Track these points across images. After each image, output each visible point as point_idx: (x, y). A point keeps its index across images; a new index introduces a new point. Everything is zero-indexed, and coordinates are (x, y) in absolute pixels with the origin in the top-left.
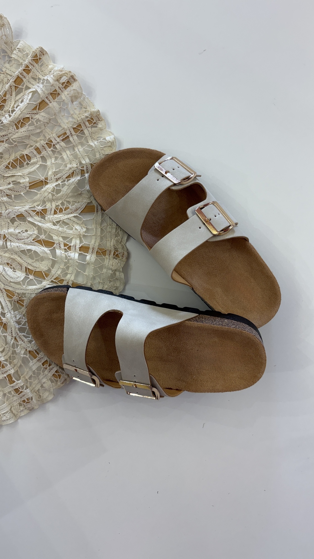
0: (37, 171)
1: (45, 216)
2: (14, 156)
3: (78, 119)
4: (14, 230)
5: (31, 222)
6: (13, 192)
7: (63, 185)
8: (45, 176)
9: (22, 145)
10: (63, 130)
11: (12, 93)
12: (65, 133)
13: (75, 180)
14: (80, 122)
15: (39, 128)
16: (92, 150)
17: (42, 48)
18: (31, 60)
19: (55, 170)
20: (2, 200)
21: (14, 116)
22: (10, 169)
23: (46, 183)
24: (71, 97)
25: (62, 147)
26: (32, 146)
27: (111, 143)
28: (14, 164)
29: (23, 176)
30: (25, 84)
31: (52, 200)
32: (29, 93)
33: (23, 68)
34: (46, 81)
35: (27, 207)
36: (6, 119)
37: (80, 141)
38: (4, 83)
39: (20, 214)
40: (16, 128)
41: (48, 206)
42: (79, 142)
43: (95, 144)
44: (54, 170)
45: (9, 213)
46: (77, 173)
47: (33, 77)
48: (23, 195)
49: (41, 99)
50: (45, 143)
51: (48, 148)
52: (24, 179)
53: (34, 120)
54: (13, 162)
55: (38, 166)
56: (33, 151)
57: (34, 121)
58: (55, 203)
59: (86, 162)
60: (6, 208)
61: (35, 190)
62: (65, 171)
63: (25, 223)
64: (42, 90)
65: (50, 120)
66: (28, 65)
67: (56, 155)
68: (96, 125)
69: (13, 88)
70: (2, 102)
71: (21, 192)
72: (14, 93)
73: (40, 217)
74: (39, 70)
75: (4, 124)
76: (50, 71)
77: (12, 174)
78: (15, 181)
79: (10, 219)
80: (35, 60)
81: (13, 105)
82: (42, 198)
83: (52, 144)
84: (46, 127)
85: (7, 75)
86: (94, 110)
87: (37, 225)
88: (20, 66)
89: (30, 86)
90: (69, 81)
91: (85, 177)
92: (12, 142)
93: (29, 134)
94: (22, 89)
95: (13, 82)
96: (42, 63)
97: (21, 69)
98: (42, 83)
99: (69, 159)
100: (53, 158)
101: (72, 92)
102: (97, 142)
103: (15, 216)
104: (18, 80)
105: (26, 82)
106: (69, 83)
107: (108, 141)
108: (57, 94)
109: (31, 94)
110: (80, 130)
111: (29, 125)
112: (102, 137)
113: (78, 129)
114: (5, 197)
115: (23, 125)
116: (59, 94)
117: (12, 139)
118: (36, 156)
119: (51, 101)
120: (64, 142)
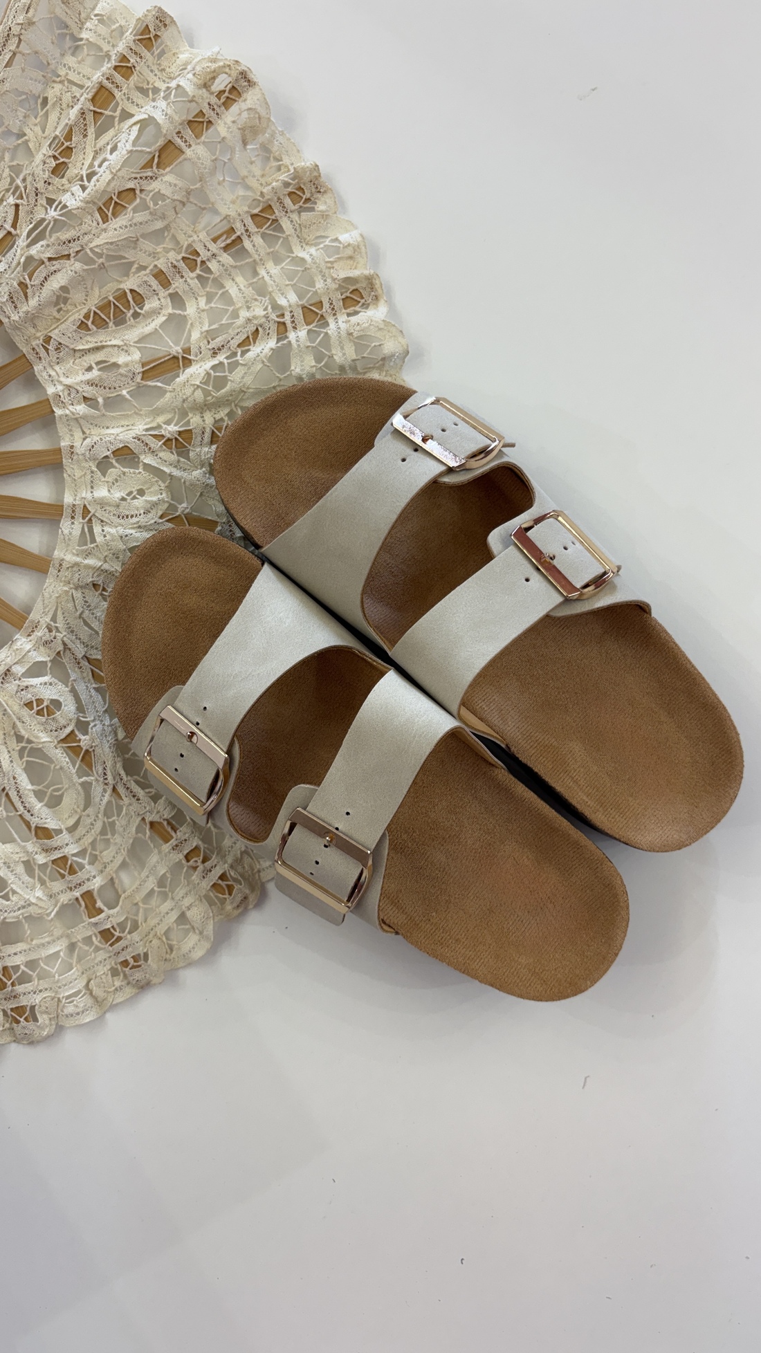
0: (161, 331)
1: (189, 450)
2: (97, 296)
3: (265, 191)
4: (109, 491)
5: (154, 467)
6: (102, 391)
7: (234, 366)
8: (182, 343)
9: (116, 265)
10: (225, 221)
11: (86, 129)
12: (232, 230)
13: (263, 349)
14: (269, 197)
15: (161, 218)
16: (303, 271)
17: (160, 9)
18: (134, 41)
19: (209, 326)
20: (73, 413)
21: (95, 185)
22: (89, 330)
23: (187, 361)
24: (242, 129)
25: (223, 265)
26: (145, 268)
27: (353, 248)
28: (100, 316)
29: (125, 348)
30: (120, 104)
31: (205, 405)
32: (131, 126)
33: (114, 63)
34: (174, 91)
35: (140, 428)
36: (74, 198)
37: (272, 250)
38: (64, 106)
39: (123, 447)
40: (100, 220)
41: (195, 420)
42: (269, 250)
43: (311, 255)
44: (206, 328)
45: (93, 446)
46: (267, 332)
47: (141, 85)
48: (128, 396)
49: (163, 139)
50: (180, 257)
51: (188, 270)
52: (129, 354)
53: (148, 196)
54: (98, 312)
55: (164, 318)
56: (148, 280)
57: (148, 199)
58: (212, 414)
59: (288, 301)
60: (84, 433)
61: (157, 381)
62: (234, 329)
63: (137, 471)
64: (166, 115)
65: (188, 193)
66: (125, 54)
67: (210, 288)
68: (312, 206)
69: (90, 117)
70: (63, 154)
71: (121, 391)
72: (91, 131)
73: (174, 452)
74: (155, 68)
75: (71, 210)
76: (184, 67)
77: (96, 342)
78: (105, 362)
79: (97, 462)
80: (144, 42)
81: (89, 162)
82: (178, 403)
83: (199, 260)
84: (179, 216)
85: (70, 86)
86: (303, 164)
87: (170, 475)
88: (104, 59)
89: (132, 109)
90: (235, 86)
91: (290, 342)
92: (92, 258)
93: (137, 236)
94: (114, 117)
95: (89, 101)
96: (161, 48)
97: (107, 67)
98: (163, 98)
99: (244, 297)
100: (202, 296)
101: (245, 115)
102: (317, 250)
103: (108, 453)
104: (102, 96)
105: (122, 100)
106: (235, 92)
107: (346, 244)
108: (205, 124)
109: (136, 128)
110: (269, 219)
111: (135, 210)
112: (327, 237)
113: (264, 216)
114: (79, 403)
115: (118, 208)
116: (210, 122)
117: (91, 249)
118: (157, 294)
119: (191, 143)
120: (228, 254)
